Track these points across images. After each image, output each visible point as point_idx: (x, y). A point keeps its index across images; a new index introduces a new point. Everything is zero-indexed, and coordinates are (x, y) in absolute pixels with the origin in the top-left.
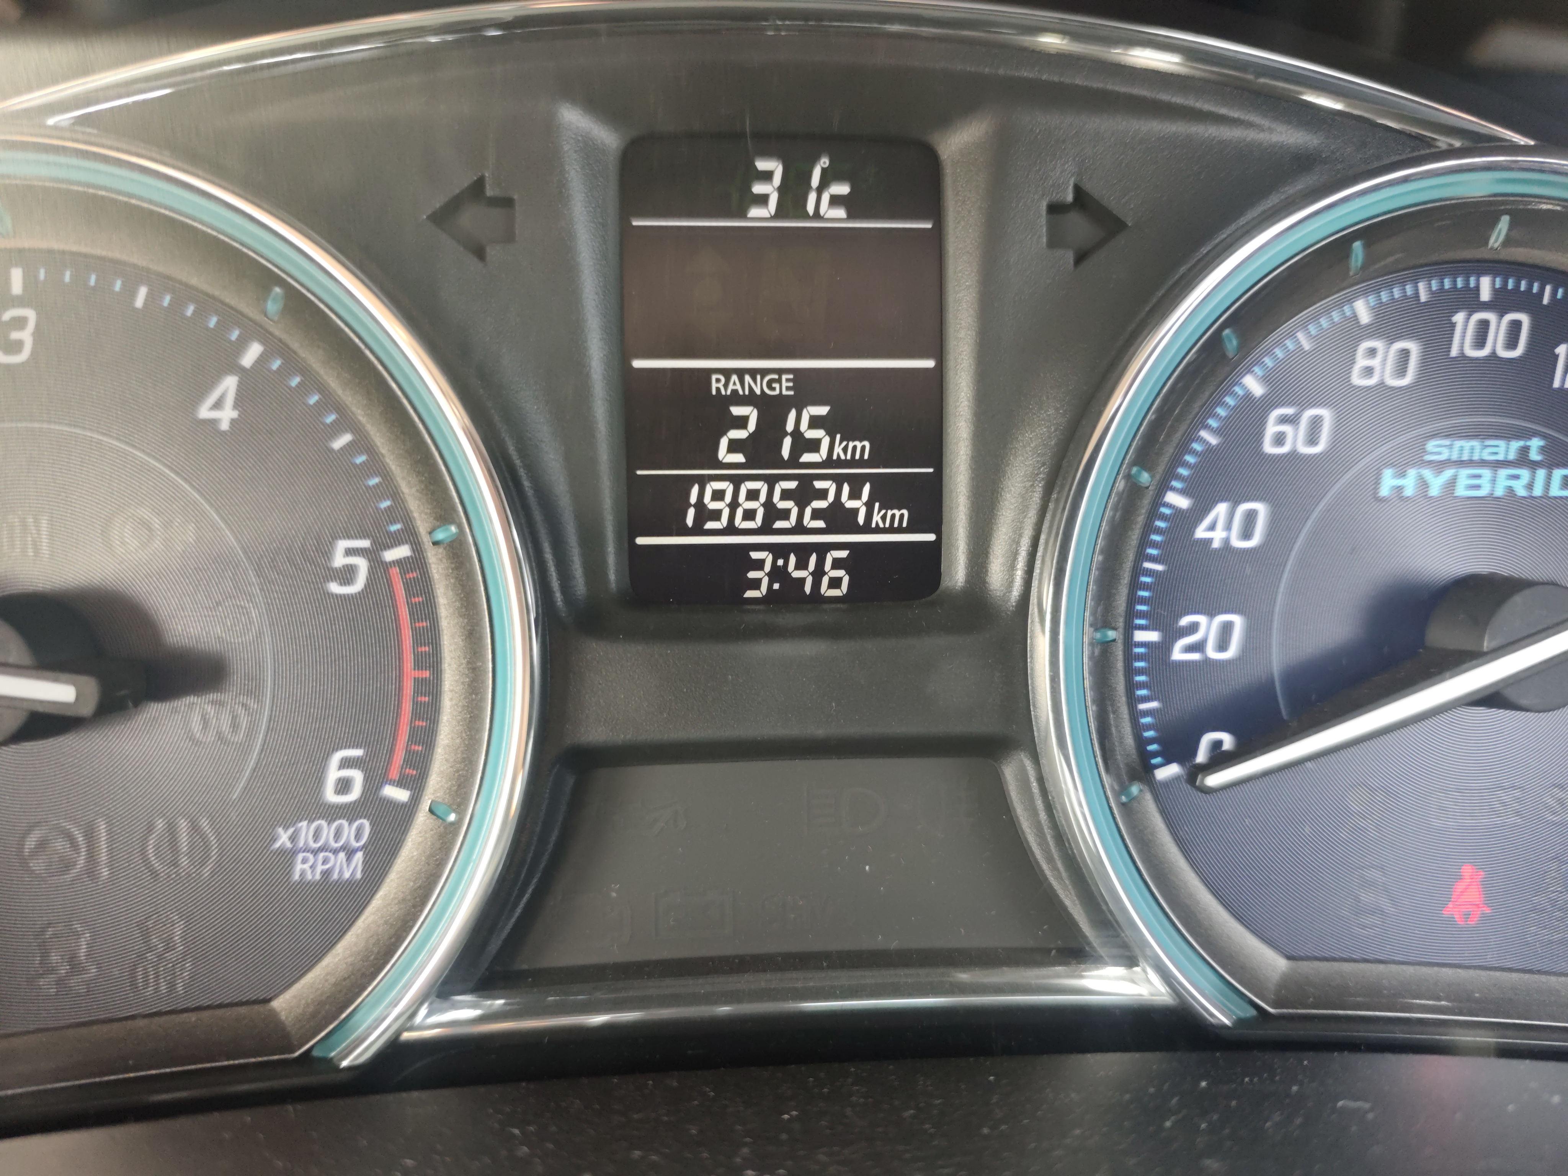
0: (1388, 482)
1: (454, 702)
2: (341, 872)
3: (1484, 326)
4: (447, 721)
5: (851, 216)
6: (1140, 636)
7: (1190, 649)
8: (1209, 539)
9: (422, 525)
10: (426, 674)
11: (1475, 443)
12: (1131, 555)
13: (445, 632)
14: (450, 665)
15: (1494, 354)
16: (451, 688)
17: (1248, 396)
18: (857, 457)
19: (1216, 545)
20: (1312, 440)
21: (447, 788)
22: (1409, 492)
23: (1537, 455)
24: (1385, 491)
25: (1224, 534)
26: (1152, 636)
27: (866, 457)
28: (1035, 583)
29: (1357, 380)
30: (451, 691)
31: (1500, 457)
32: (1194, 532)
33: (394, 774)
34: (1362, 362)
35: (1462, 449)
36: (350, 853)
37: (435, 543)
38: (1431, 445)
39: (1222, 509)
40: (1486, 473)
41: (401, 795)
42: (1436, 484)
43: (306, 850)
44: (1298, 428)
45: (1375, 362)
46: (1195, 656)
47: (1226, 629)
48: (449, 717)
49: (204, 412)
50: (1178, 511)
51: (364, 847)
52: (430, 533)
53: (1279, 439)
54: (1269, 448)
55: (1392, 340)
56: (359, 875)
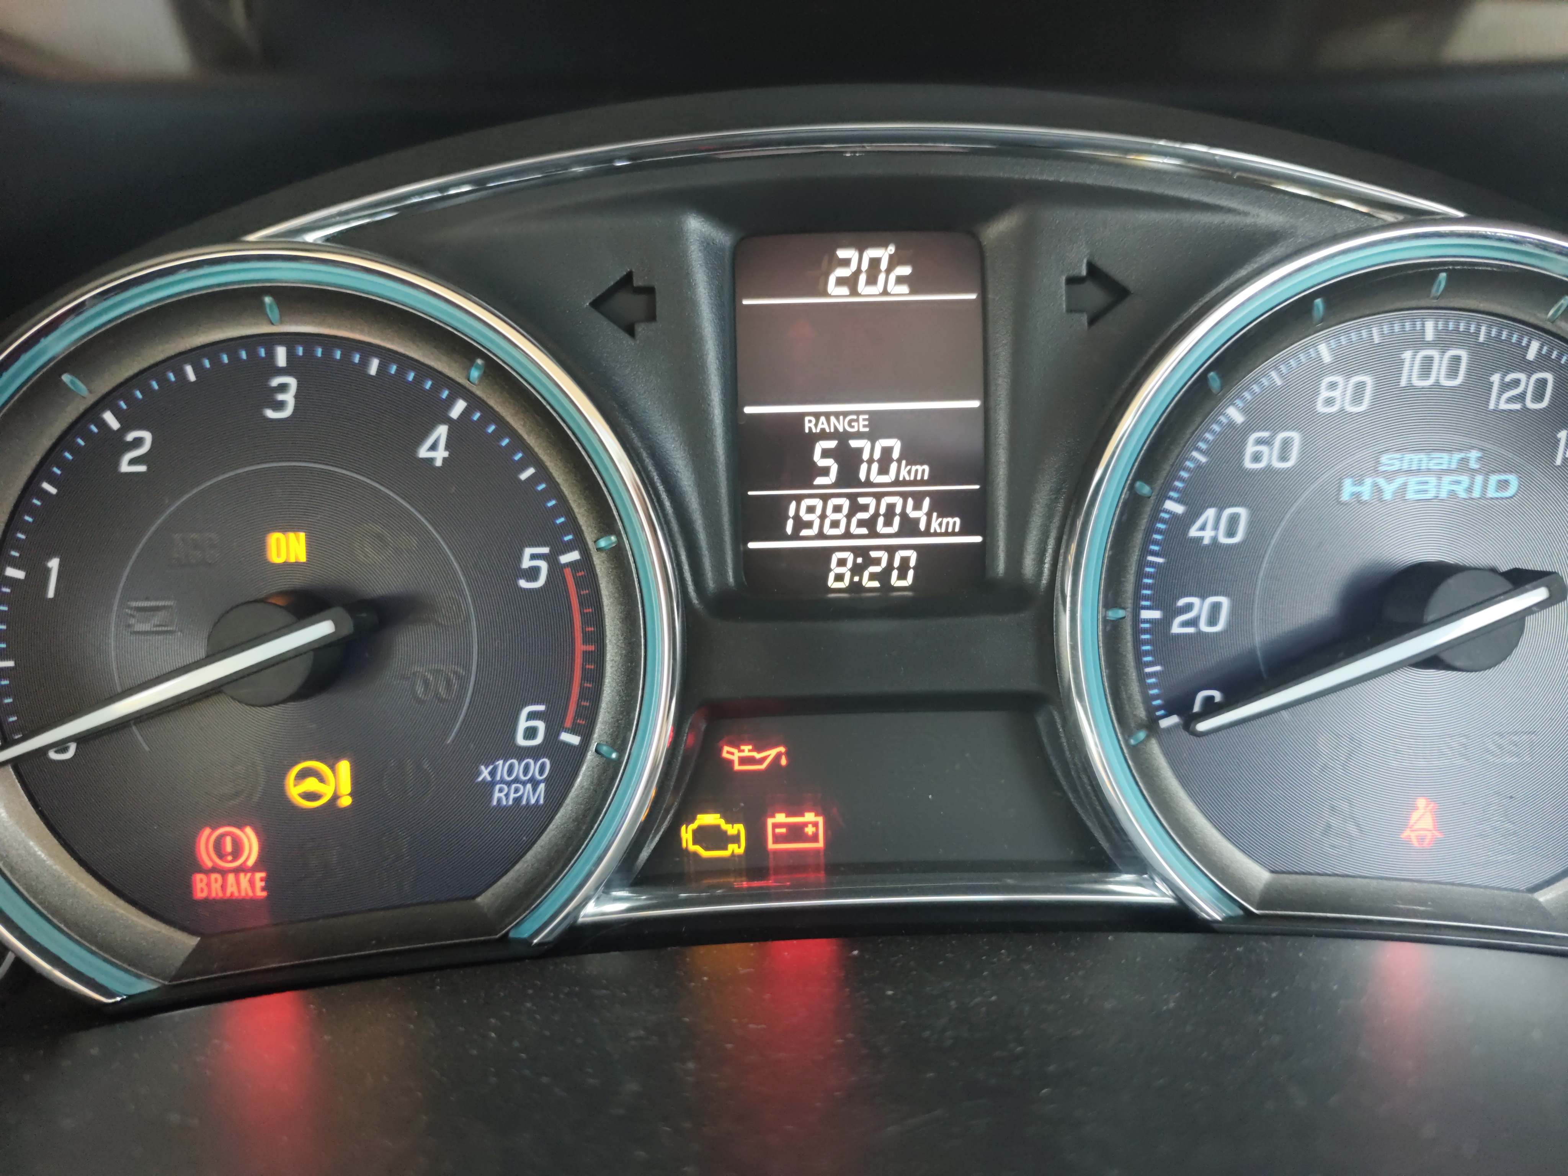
0: (1348, 489)
1: (614, 669)
2: (528, 800)
3: (1429, 360)
4: (609, 683)
5: (913, 292)
6: (1145, 614)
7: (1185, 624)
8: (1200, 537)
9: (589, 536)
10: (592, 648)
11: (1422, 456)
12: (1137, 551)
13: (606, 616)
14: (610, 641)
15: (1437, 384)
16: (612, 658)
17: (1231, 424)
18: (919, 478)
19: (1206, 541)
20: (1283, 458)
21: (609, 734)
22: (1366, 497)
23: (1475, 464)
24: (1345, 497)
25: (1213, 533)
26: (1156, 614)
27: (926, 477)
28: (1059, 574)
29: (1321, 408)
30: (612, 660)
31: (1445, 467)
32: (1188, 531)
33: (568, 723)
34: (1324, 394)
35: (1411, 461)
36: (535, 784)
37: (599, 550)
38: (1384, 458)
39: (1210, 513)
40: (1433, 480)
41: (574, 740)
42: (1389, 490)
43: (502, 781)
44: (1273, 448)
45: (1336, 394)
46: (1191, 630)
47: (1215, 609)
48: (610, 680)
49: (423, 453)
50: (1174, 516)
51: (546, 780)
52: (595, 542)
53: (1256, 458)
54: (1248, 464)
55: (1348, 376)
56: (542, 801)
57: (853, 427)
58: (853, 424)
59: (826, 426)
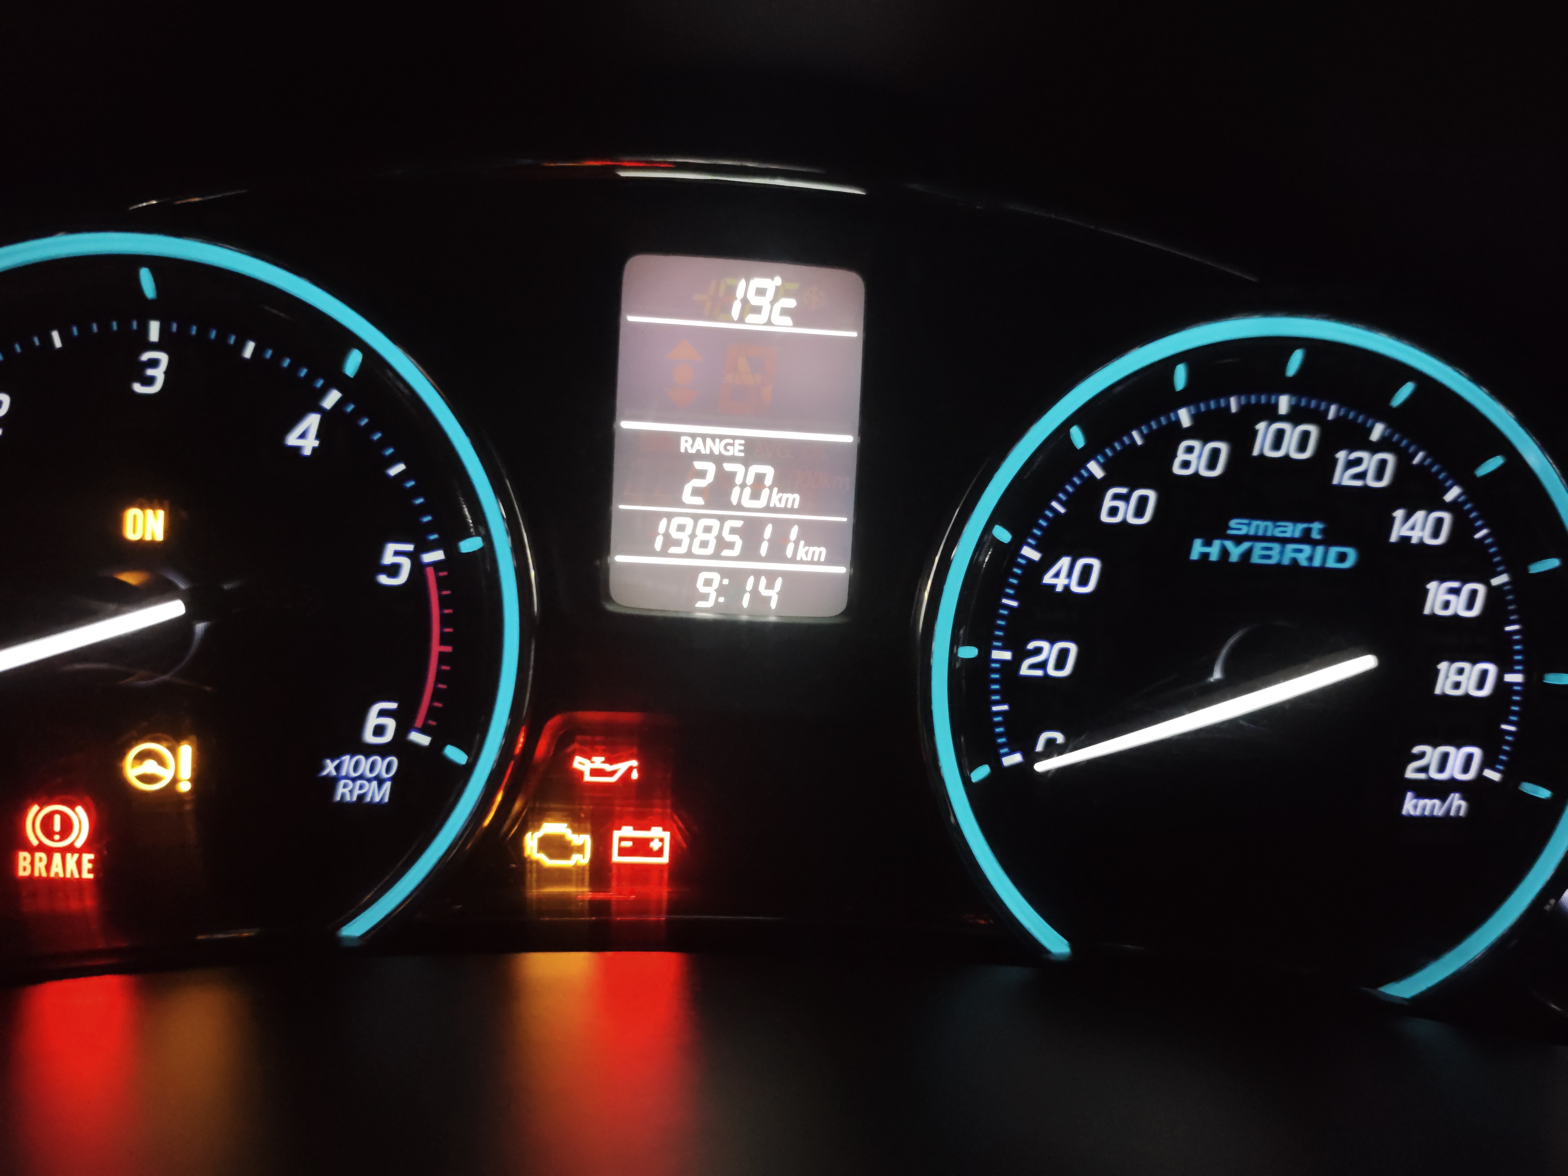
0: (1197, 549)
2: (372, 798)
3: (1280, 434)
5: (796, 324)
6: (996, 655)
7: (1033, 667)
8: (1054, 584)
11: (1269, 524)
15: (1287, 455)
17: (1091, 477)
18: (789, 506)
19: (1059, 589)
20: (1138, 514)
22: (1214, 558)
23: (1318, 535)
24: (1195, 555)
25: (1066, 582)
26: (1007, 655)
27: (795, 506)
29: (1177, 470)
31: (1288, 535)
32: (1042, 578)
33: (419, 723)
34: (1181, 456)
36: (381, 782)
38: (1233, 523)
39: (1065, 562)
40: (1276, 546)
41: (423, 740)
42: (1235, 552)
43: (347, 777)
44: (1128, 504)
45: (1193, 458)
46: (1038, 673)
47: (1063, 655)
50: (1030, 561)
51: (391, 779)
53: (1113, 511)
54: (1105, 518)
55: (1206, 441)
56: (386, 800)
57: (728, 451)
58: (729, 447)
59: (701, 448)
